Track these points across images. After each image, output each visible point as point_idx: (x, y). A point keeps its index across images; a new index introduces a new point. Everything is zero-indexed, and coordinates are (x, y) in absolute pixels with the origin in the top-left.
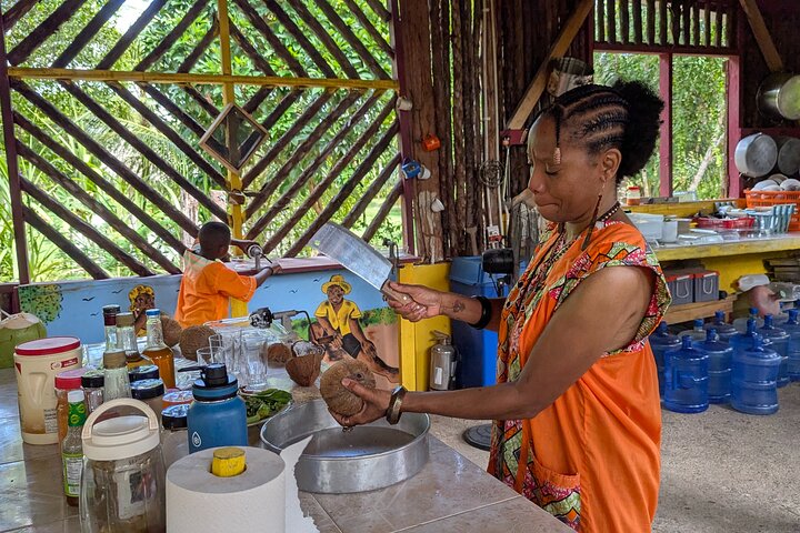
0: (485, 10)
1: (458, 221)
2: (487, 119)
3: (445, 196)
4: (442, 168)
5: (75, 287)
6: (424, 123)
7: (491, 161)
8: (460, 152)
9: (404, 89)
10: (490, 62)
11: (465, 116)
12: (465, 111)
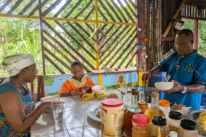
0: (159, 6)
1: (150, 61)
2: (158, 34)
3: (148, 54)
4: (147, 46)
5: (58, 76)
6: (144, 34)
7: (159, 45)
8: (152, 42)
9: (139, 26)
10: (160, 19)
11: (153, 33)
12: (153, 31)
